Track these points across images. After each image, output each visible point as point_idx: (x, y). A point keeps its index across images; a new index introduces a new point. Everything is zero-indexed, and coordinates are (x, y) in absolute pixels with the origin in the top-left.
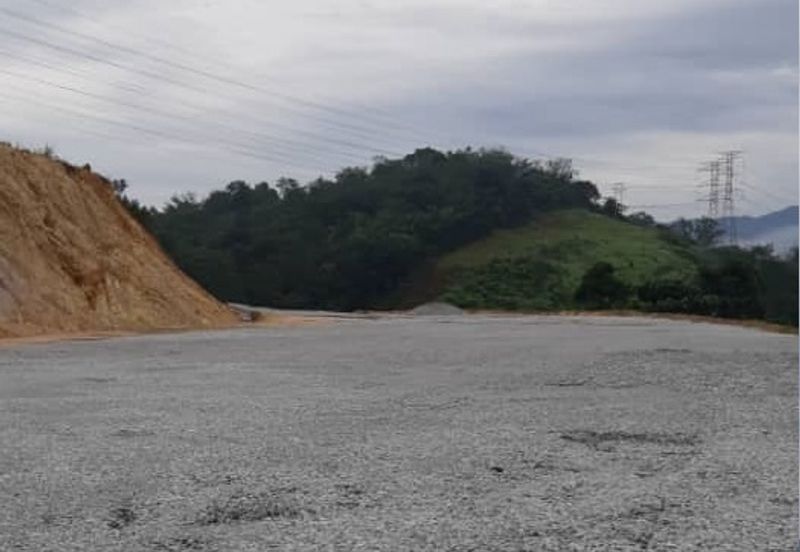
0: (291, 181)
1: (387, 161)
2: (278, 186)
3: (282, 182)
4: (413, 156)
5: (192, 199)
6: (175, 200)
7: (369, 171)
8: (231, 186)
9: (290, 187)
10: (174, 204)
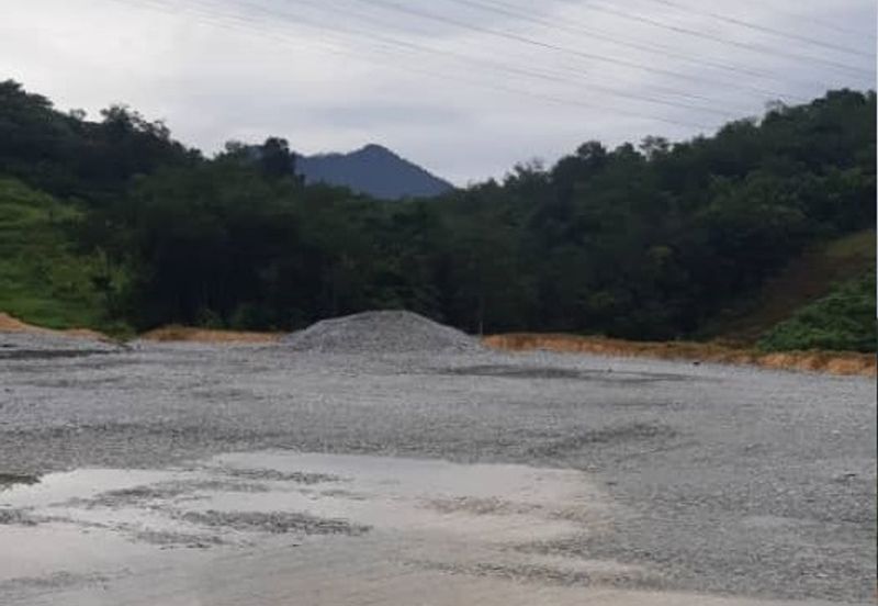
0: (660, 140)
1: (785, 108)
2: (641, 147)
3: (649, 142)
4: (822, 101)
5: (539, 167)
6: (518, 169)
7: (758, 124)
8: (583, 149)
9: (656, 147)
10: (516, 174)
